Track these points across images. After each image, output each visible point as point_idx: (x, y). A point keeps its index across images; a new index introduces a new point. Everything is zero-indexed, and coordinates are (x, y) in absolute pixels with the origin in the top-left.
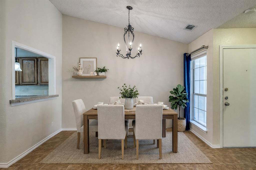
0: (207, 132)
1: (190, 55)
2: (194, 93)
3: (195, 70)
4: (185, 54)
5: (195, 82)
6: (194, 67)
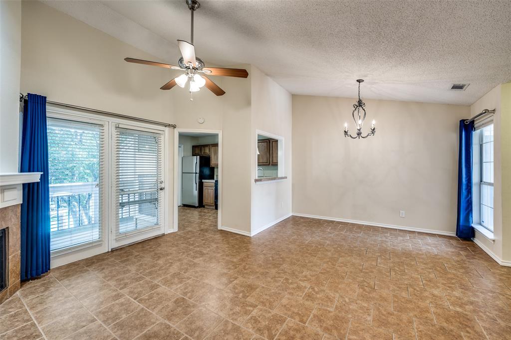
0: (494, 241)
1: (472, 122)
2: (481, 181)
3: (484, 145)
4: (462, 122)
5: (484, 164)
6: (482, 141)
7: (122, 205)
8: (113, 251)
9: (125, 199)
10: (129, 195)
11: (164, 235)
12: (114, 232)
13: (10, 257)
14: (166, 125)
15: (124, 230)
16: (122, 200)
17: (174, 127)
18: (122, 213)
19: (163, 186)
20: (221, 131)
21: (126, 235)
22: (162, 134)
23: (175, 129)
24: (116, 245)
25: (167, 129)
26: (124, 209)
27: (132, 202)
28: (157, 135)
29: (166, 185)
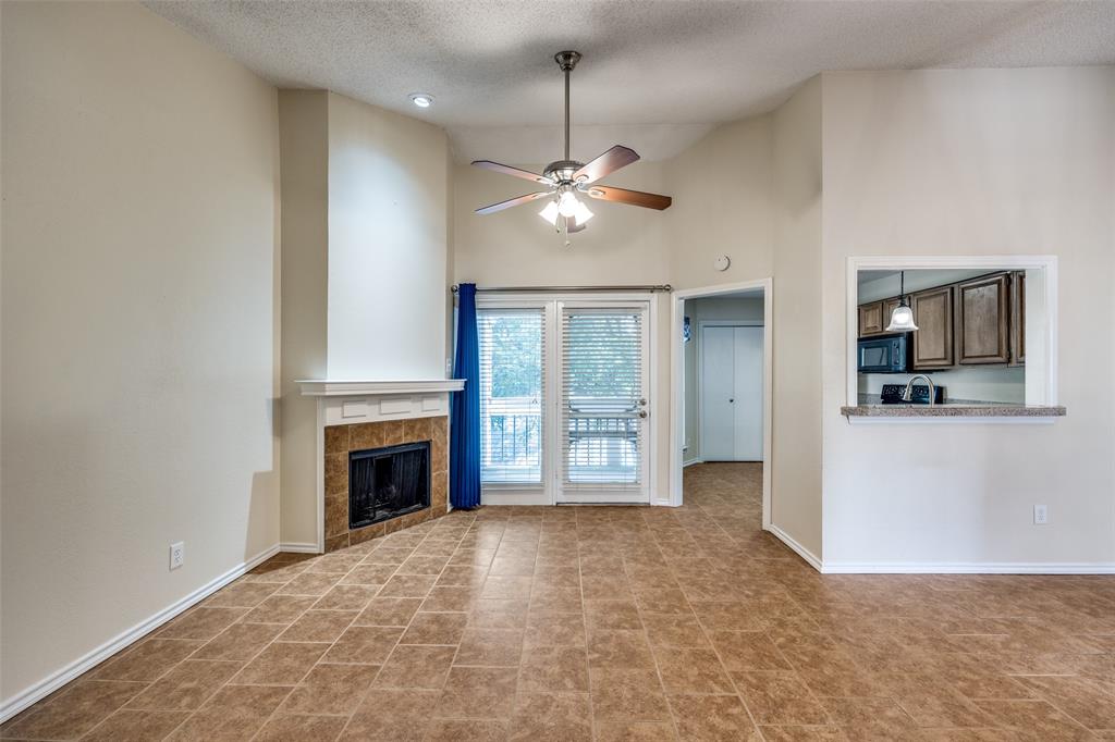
7: (576, 436)
8: (558, 506)
9: (582, 427)
10: (588, 419)
11: (647, 506)
12: (561, 477)
13: (434, 474)
14: (652, 289)
15: (575, 477)
16: (577, 427)
17: (667, 289)
18: (576, 449)
19: (645, 408)
20: (770, 279)
21: (578, 487)
22: (645, 308)
23: (673, 294)
24: (563, 499)
25: (654, 297)
26: (581, 442)
27: (593, 433)
28: (637, 311)
29: (653, 408)
